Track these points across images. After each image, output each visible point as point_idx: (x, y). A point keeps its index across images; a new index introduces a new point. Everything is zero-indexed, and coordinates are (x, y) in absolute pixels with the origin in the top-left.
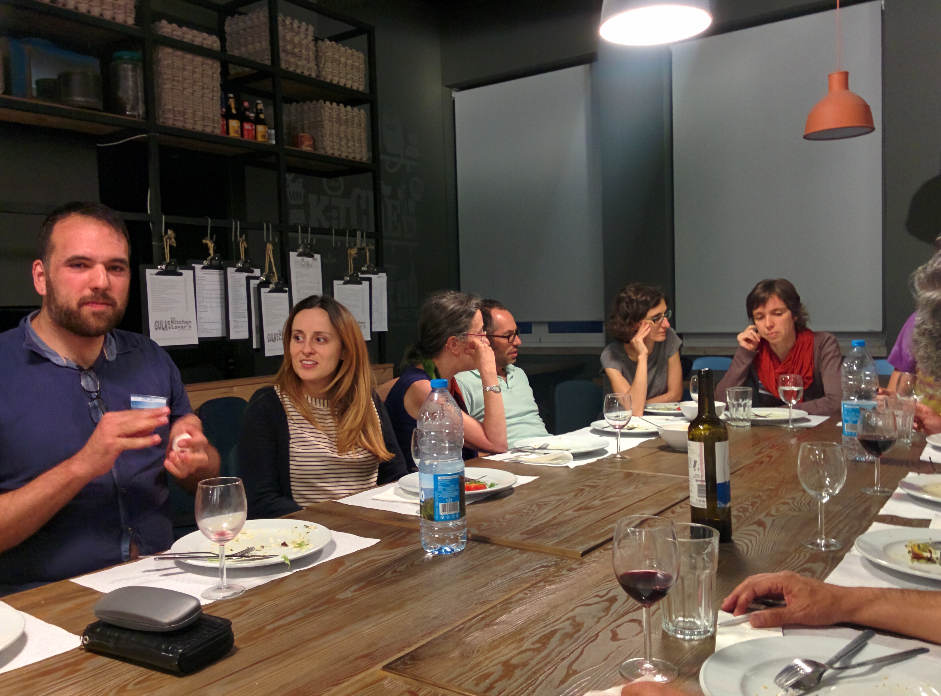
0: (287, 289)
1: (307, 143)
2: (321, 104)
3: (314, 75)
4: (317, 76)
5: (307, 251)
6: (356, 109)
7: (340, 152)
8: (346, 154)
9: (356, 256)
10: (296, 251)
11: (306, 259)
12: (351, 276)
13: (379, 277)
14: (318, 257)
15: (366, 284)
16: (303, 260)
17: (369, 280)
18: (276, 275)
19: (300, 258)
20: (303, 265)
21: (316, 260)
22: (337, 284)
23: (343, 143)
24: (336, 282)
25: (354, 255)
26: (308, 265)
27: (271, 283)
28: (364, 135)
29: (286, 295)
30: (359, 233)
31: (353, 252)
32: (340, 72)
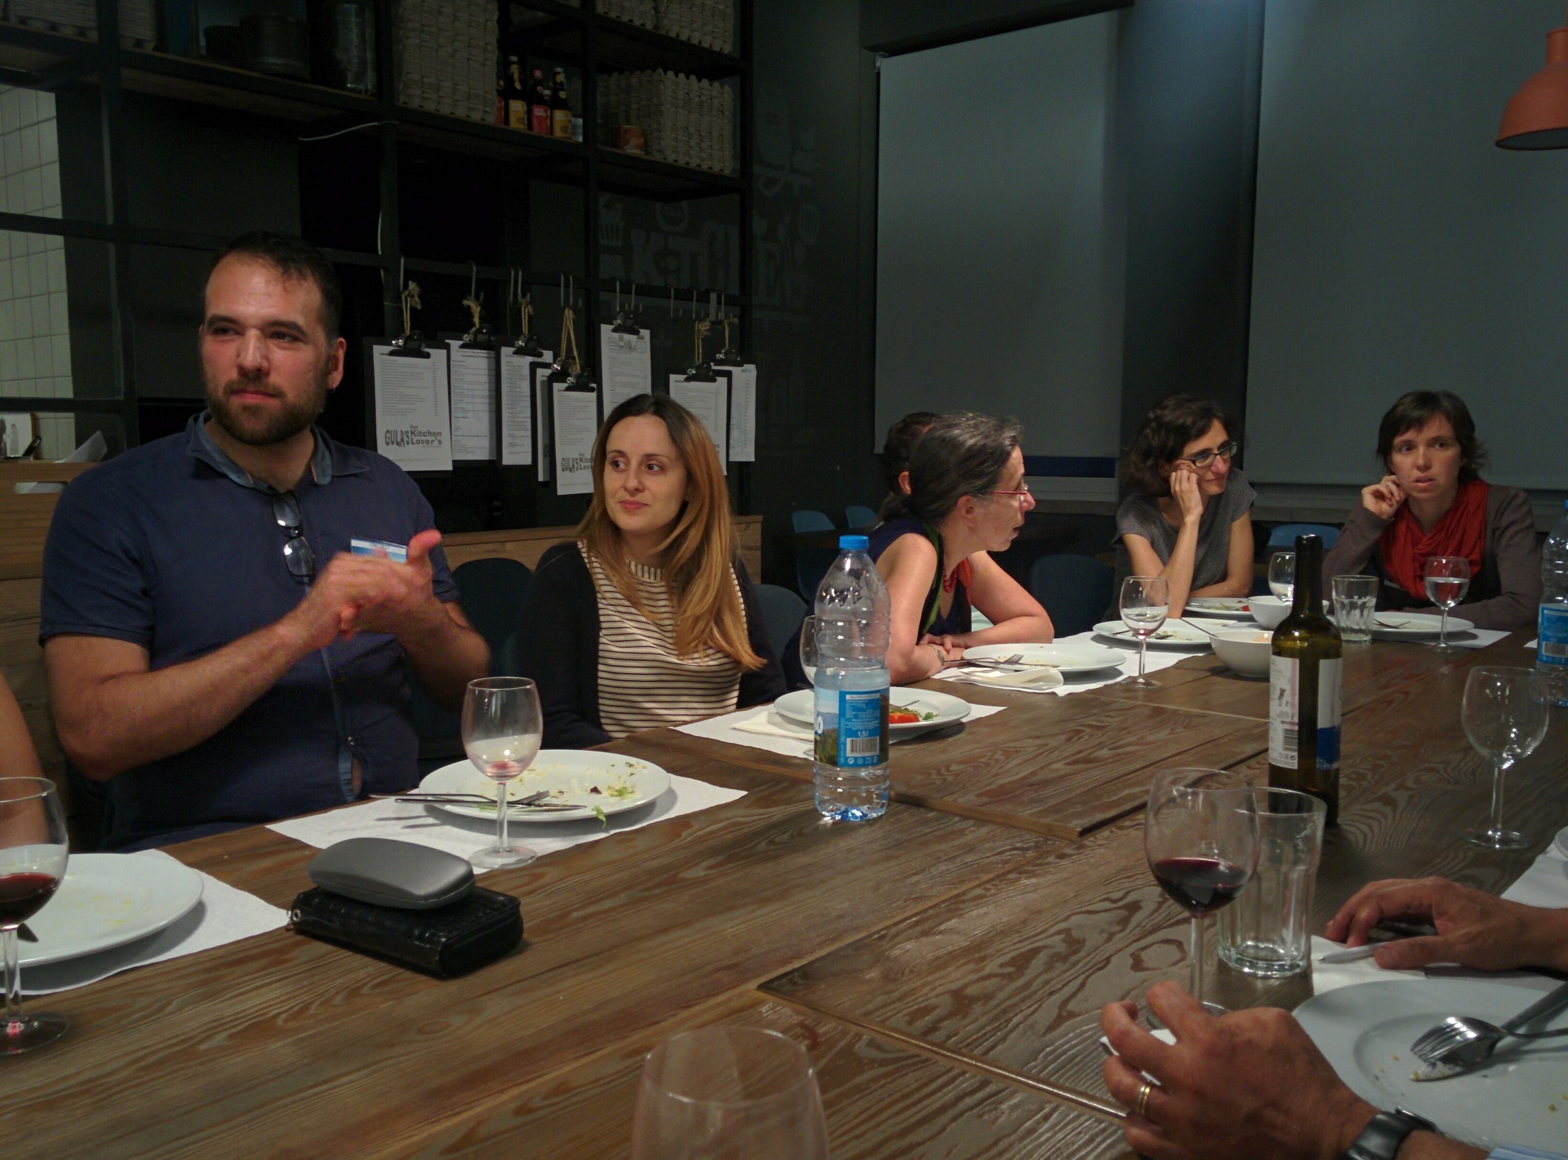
0: (594, 385)
1: (634, 141)
2: (660, 74)
3: (649, 26)
4: (656, 27)
5: (629, 323)
6: (716, 84)
7: (687, 159)
8: (698, 161)
9: (709, 334)
10: (612, 324)
11: (627, 337)
12: (698, 368)
13: (743, 371)
14: (645, 333)
15: (722, 381)
16: (621, 339)
17: (728, 375)
18: (578, 362)
19: (616, 335)
20: (621, 347)
21: (642, 338)
22: (675, 379)
23: (693, 143)
24: (673, 377)
25: (706, 333)
26: (630, 347)
27: (569, 375)
28: (728, 130)
29: (593, 395)
30: (713, 297)
31: (703, 327)
32: (693, 21)
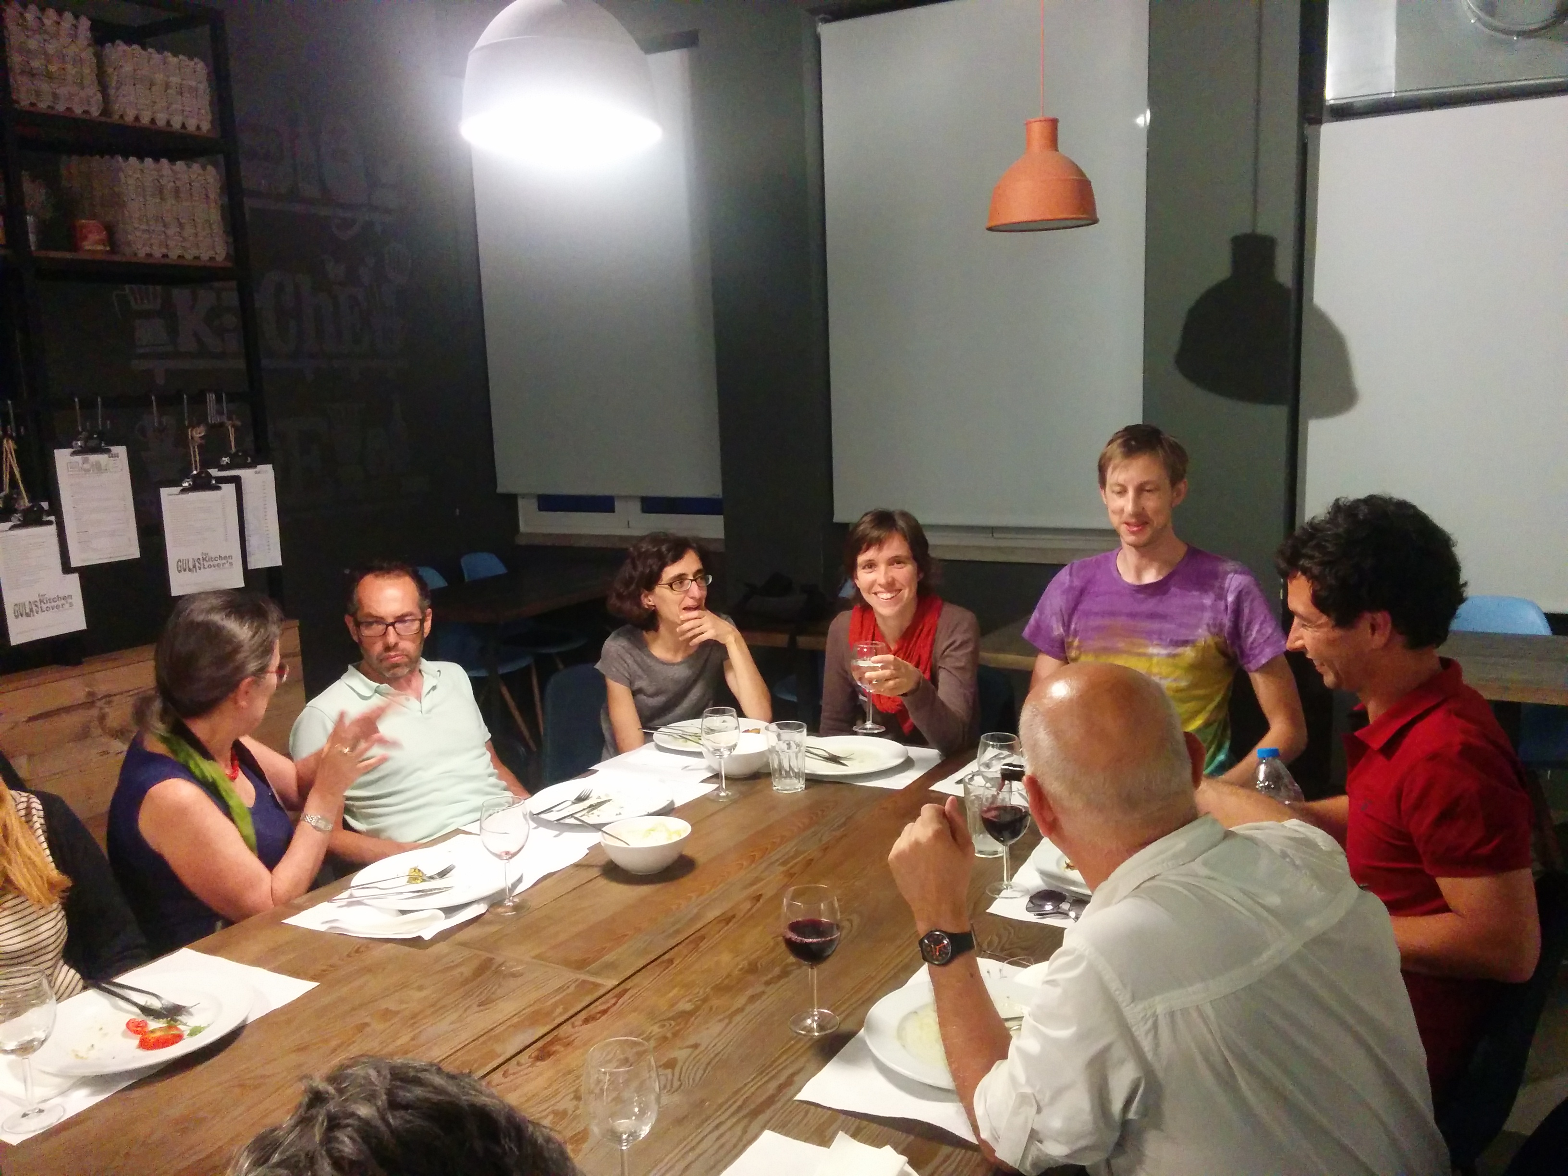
0: (52, 518)
1: (94, 237)
2: (118, 162)
3: (95, 112)
4: (106, 111)
5: (92, 443)
6: (196, 167)
7: (164, 251)
8: (179, 252)
9: (203, 442)
10: (72, 447)
11: (94, 458)
13: (256, 473)
14: (121, 451)
15: (229, 489)
16: (85, 461)
17: (237, 480)
18: (25, 496)
19: (78, 458)
20: (87, 471)
21: (117, 456)
22: (168, 495)
23: (170, 232)
24: (164, 492)
25: (199, 441)
26: (98, 468)
27: (15, 511)
28: (215, 216)
29: (52, 529)
30: (211, 397)
31: (198, 433)
32: (155, 102)
